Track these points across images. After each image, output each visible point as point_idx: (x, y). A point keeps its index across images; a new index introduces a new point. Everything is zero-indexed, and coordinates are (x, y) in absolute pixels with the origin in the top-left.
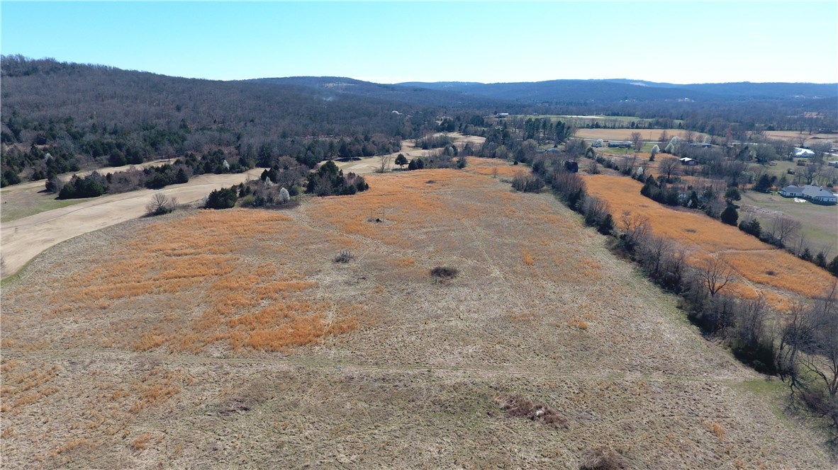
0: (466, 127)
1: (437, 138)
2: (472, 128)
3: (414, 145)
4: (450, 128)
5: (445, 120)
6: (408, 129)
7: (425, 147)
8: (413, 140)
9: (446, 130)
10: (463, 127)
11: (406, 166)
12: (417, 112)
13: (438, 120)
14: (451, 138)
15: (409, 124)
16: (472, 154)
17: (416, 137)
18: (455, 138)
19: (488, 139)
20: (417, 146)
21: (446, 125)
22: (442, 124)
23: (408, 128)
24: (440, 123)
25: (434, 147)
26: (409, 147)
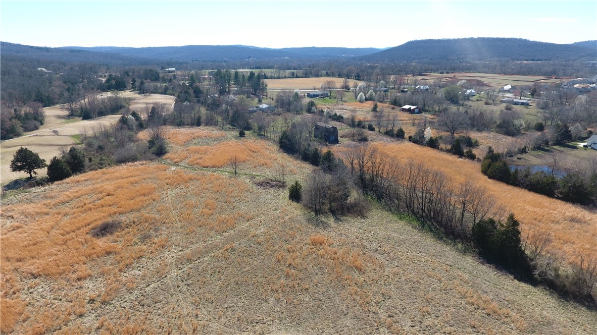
0: (142, 83)
1: (103, 100)
2: (149, 84)
3: (66, 113)
4: (120, 86)
5: (110, 76)
6: (57, 90)
7: (86, 116)
8: (66, 105)
9: (115, 89)
10: (137, 84)
11: (42, 173)
12: (71, 69)
13: (102, 77)
14: (125, 99)
15: (60, 83)
16: (165, 122)
17: (70, 100)
18: (130, 99)
19: (179, 97)
20: (72, 115)
21: (113, 82)
22: (108, 81)
23: (56, 88)
24: (104, 80)
25: (102, 114)
26: (59, 117)
